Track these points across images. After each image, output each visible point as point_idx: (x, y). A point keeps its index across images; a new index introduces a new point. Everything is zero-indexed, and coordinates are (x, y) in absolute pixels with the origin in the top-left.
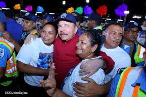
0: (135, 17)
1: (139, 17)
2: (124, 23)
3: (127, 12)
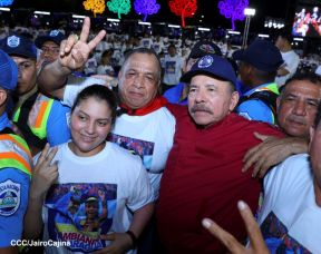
0: (270, 25)
1: (280, 26)
2: (245, 38)
3: (250, 12)
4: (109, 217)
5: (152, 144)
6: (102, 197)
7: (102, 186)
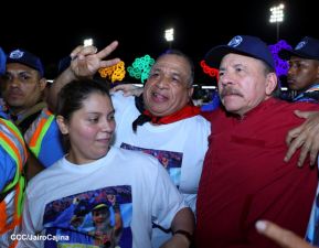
4: (126, 225)
5: (180, 155)
6: (113, 201)
7: (112, 190)
